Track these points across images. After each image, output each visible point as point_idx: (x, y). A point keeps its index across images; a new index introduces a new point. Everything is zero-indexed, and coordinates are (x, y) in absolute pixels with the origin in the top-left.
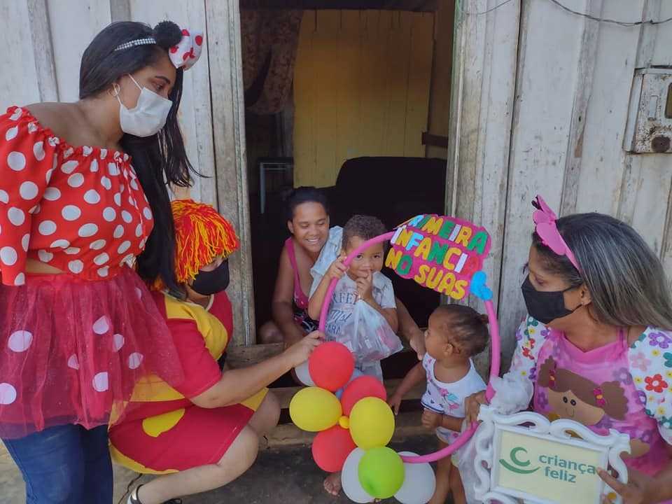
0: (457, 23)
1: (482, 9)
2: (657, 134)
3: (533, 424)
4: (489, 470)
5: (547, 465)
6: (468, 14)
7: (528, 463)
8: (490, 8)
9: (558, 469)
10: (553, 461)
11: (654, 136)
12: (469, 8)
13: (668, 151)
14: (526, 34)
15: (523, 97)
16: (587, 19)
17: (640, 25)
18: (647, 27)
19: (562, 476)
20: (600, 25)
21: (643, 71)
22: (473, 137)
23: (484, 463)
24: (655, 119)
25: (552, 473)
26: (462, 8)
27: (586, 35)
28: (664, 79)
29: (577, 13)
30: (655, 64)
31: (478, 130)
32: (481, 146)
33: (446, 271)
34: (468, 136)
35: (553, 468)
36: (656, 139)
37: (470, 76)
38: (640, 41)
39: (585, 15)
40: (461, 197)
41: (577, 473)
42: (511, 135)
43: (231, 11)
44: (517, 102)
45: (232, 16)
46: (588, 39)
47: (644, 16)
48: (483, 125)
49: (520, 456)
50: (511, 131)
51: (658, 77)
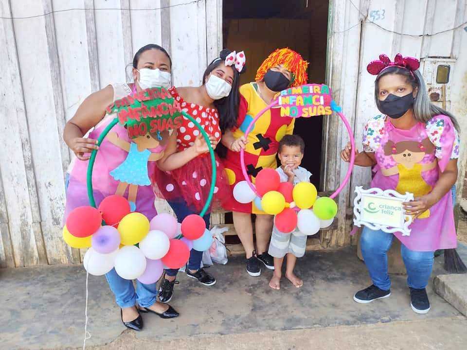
0: (329, 36)
1: (342, 30)
2: (432, 91)
3: (377, 193)
4: (360, 213)
5: (382, 209)
6: (335, 33)
7: (375, 209)
8: (346, 30)
9: (386, 210)
10: (384, 207)
11: (431, 92)
12: (335, 30)
13: (439, 100)
14: (364, 41)
15: (362, 74)
16: (395, 34)
17: (422, 37)
18: (426, 38)
19: (388, 212)
20: (401, 37)
21: (424, 60)
22: (337, 94)
23: (358, 210)
24: (431, 84)
25: (384, 212)
26: (332, 29)
27: (394, 43)
28: (435, 63)
29: (390, 31)
30: (430, 56)
31: (340, 90)
32: (341, 98)
33: (317, 106)
34: (335, 93)
35: (385, 209)
36: (432, 94)
37: (335, 63)
38: (423, 44)
39: (394, 32)
40: (331, 124)
41: (394, 211)
42: (357, 93)
43: (219, 33)
44: (360, 75)
45: (219, 35)
46: (396, 44)
47: (424, 32)
48: (342, 87)
49: (372, 206)
50: (357, 90)
51: (432, 62)
